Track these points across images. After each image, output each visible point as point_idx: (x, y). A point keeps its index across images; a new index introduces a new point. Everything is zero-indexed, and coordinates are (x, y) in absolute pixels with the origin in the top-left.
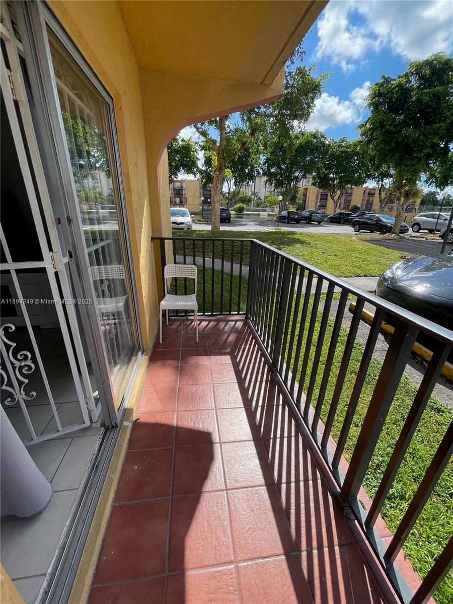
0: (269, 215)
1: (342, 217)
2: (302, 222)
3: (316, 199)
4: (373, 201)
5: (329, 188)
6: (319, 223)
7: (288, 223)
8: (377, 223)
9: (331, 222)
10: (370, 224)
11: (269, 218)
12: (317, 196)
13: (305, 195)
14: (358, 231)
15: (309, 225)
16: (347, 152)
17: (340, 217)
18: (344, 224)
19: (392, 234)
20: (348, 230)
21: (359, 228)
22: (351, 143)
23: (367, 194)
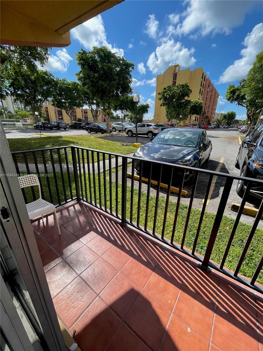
0: (23, 124)
1: (77, 125)
2: (54, 129)
3: (56, 114)
4: (87, 116)
5: (64, 108)
6: (65, 129)
7: (44, 130)
8: (98, 128)
9: (71, 128)
10: (95, 129)
11: (24, 126)
12: (55, 112)
13: (47, 112)
14: (90, 133)
15: (59, 130)
16: (69, 88)
17: (75, 125)
18: (79, 129)
19: (107, 133)
20: (84, 132)
21: (90, 131)
22: (70, 82)
23: (83, 112)
